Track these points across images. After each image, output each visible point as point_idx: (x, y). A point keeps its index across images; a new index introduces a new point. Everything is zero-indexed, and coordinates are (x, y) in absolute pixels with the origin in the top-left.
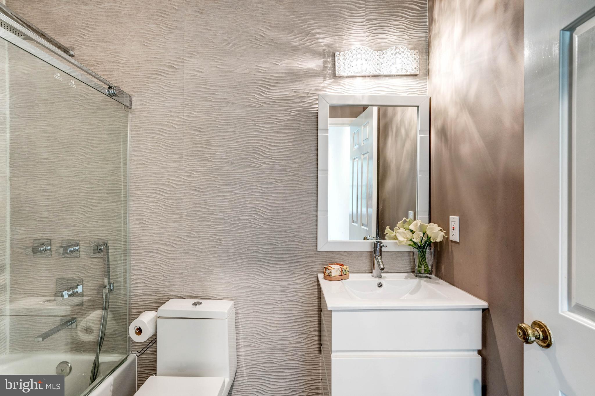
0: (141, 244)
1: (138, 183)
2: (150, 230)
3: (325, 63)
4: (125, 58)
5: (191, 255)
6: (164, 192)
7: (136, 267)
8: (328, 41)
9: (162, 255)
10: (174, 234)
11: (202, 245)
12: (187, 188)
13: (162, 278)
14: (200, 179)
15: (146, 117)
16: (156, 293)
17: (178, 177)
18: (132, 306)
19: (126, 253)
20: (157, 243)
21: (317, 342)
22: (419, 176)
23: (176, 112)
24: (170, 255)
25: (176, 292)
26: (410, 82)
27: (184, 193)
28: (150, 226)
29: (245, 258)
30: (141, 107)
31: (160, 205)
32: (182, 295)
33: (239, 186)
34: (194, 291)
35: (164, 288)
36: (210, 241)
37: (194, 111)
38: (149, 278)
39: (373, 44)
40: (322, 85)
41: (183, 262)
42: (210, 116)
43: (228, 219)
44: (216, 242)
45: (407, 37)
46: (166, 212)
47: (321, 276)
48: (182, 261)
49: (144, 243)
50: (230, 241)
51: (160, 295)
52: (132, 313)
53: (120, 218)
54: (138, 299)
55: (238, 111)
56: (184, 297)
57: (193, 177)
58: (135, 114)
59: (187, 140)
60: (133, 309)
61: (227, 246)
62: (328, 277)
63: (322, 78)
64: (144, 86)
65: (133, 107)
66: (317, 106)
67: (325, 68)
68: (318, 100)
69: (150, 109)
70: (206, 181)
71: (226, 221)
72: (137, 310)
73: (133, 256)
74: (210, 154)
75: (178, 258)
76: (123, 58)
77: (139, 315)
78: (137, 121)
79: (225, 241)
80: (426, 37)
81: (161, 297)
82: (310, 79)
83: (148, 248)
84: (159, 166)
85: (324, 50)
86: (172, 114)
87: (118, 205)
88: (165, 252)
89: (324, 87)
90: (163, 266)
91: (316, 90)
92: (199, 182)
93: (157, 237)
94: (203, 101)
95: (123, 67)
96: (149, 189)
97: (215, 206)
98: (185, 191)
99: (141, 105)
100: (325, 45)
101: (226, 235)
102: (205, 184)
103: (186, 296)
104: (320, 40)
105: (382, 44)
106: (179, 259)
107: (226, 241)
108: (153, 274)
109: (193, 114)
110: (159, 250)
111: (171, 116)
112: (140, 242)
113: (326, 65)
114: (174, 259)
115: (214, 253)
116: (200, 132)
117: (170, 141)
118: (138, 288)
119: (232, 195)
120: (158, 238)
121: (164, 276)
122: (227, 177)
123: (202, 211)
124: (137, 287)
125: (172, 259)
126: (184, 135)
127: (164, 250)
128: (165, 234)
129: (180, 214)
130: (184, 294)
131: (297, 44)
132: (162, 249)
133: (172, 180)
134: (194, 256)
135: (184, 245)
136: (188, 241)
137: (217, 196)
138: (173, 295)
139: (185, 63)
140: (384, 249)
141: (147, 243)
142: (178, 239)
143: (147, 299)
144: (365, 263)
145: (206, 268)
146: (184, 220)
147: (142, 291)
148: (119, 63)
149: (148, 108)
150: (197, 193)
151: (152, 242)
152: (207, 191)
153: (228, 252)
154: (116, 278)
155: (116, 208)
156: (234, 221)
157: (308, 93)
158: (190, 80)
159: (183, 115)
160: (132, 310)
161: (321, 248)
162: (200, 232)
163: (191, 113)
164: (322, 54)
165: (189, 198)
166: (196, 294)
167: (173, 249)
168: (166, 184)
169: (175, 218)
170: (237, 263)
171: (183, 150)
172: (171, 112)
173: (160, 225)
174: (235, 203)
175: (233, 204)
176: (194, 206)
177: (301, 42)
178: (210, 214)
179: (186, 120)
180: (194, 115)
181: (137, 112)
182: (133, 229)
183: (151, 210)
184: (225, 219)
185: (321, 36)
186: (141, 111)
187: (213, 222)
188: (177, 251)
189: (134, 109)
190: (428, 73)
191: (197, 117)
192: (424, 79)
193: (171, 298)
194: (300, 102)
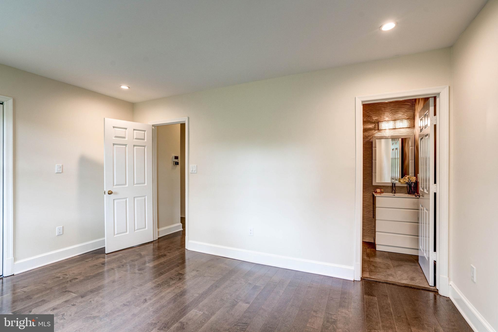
3: (375, 125)
8: (376, 118)
21: (372, 213)
22: (410, 161)
26: (408, 130)
39: (393, 118)
40: (374, 133)
45: (406, 115)
47: (374, 193)
62: (376, 192)
63: (374, 131)
66: (372, 139)
67: (375, 127)
68: (372, 137)
80: (414, 114)
82: (370, 131)
85: (375, 121)
89: (375, 133)
91: (372, 134)
100: (375, 120)
104: (373, 118)
105: (396, 118)
113: (376, 126)
131: (365, 120)
140: (396, 185)
144: (390, 190)
157: (369, 136)
161: (374, 184)
164: (374, 123)
177: (367, 119)
185: (374, 117)
190: (414, 126)
192: (413, 128)
194: (366, 139)
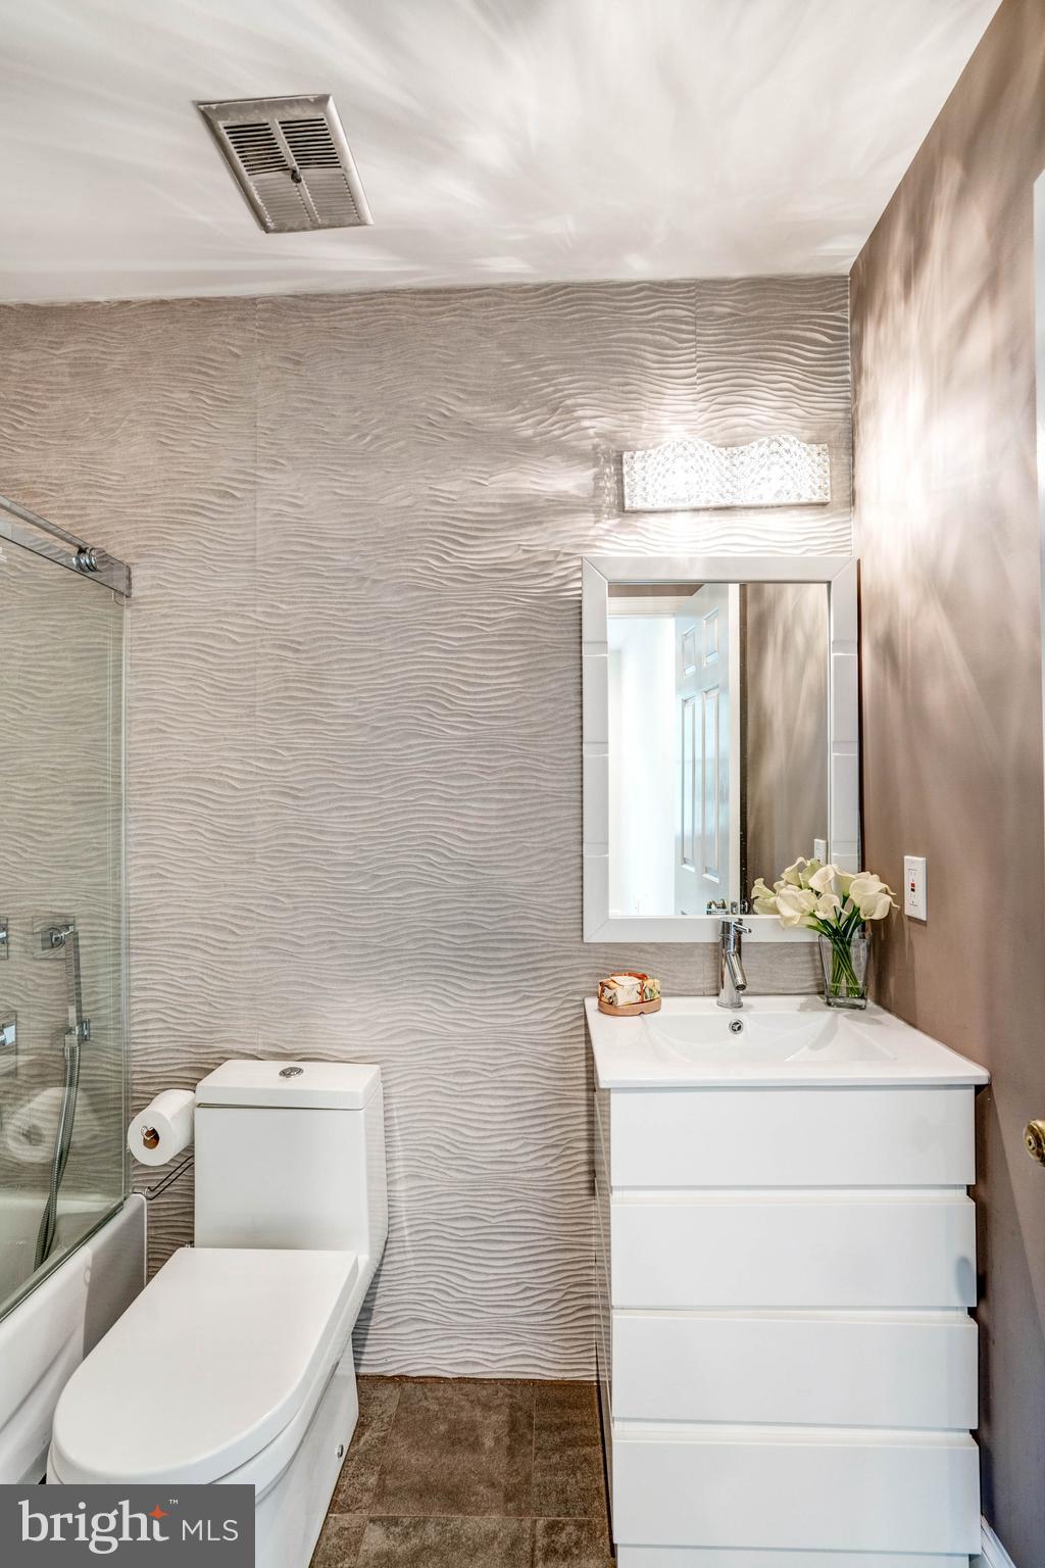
0: (155, 925)
1: (147, 777)
2: (176, 891)
3: (597, 478)
4: (116, 474)
5: (276, 954)
6: (208, 799)
7: (145, 982)
8: (605, 424)
9: (206, 952)
10: (235, 901)
11: (302, 929)
12: (264, 789)
13: (207, 1008)
14: (297, 767)
15: (164, 616)
16: (191, 1046)
17: (242, 762)
18: (135, 1076)
19: (119, 948)
20: (192, 925)
21: (584, 1168)
22: (833, 754)
23: (238, 605)
24: (226, 953)
25: (241, 1043)
26: (808, 521)
27: (259, 800)
28: (176, 882)
29: (406, 961)
30: (154, 592)
31: (201, 831)
32: (254, 1050)
33: (392, 783)
34: (284, 1041)
35: (211, 1033)
36: (321, 919)
37: (281, 602)
38: (174, 1009)
39: (715, 430)
40: (592, 532)
41: (255, 971)
42: (320, 613)
43: (364, 865)
44: (334, 920)
45: (800, 412)
46: (216, 849)
47: (592, 1004)
48: (254, 966)
49: (162, 925)
50: (370, 917)
51: (201, 1051)
52: (135, 1095)
53: (104, 863)
54: (147, 1060)
55: (388, 599)
56: (259, 1056)
57: (280, 762)
58: (139, 610)
59: (265, 672)
60: (137, 1084)
61: (363, 930)
62: (609, 1006)
63: (591, 517)
64: (162, 542)
65: (135, 593)
66: (578, 584)
67: (598, 490)
68: (580, 569)
69: (174, 598)
70: (311, 772)
71: (359, 869)
72: (146, 1088)
73: (137, 954)
74: (321, 705)
75: (244, 959)
76: (111, 474)
77: (152, 1099)
78: (145, 627)
79: (356, 918)
80: (846, 410)
81: (205, 1056)
82: (561, 519)
83: (172, 935)
84: (197, 735)
85: (596, 447)
86: (229, 608)
87: (99, 831)
88: (214, 946)
89: (597, 538)
90: (209, 980)
91: (578, 546)
92: (293, 775)
93: (194, 909)
94: (303, 575)
95: (110, 496)
96: (173, 793)
97: (333, 833)
98: (261, 797)
99: (152, 587)
100: (598, 435)
101: (362, 904)
102: (308, 780)
103: (263, 1052)
104: (586, 423)
105: (739, 429)
106: (249, 963)
107: (361, 918)
108: (183, 1000)
109: (278, 608)
110: (197, 941)
111: (226, 614)
112: (154, 921)
113: (602, 484)
114: (236, 963)
115: (332, 949)
116: (297, 651)
117: (224, 675)
118: (148, 1034)
119: (375, 805)
120: (197, 912)
121: (210, 1004)
122: (362, 762)
123: (303, 846)
124: (146, 1030)
125: (228, 963)
126: (258, 659)
127: (210, 941)
128: (213, 902)
129: (249, 853)
130: (260, 1048)
131: (530, 432)
132: (207, 937)
133: (230, 769)
134: (285, 955)
135: (259, 928)
136: (267, 920)
137: (337, 809)
138: (232, 1052)
139: (260, 484)
140: (745, 938)
141: (167, 924)
142: (245, 914)
143: (169, 1061)
144: (703, 976)
145: (313, 985)
146: (259, 866)
147: (157, 1040)
148: (100, 487)
149: (169, 594)
150: (289, 801)
151: (181, 921)
152: (314, 797)
153: (364, 946)
154: (97, 1009)
155: (95, 838)
156: (379, 869)
157: (557, 553)
158: (271, 526)
159: (254, 611)
160: (135, 1087)
161: (593, 935)
162: (297, 896)
163: (273, 606)
164: (592, 457)
165: (270, 814)
166: (289, 1048)
167: (233, 939)
168: (214, 780)
169: (236, 863)
170: (388, 973)
171: (254, 695)
172: (225, 603)
173: (200, 879)
174: (383, 825)
175: (376, 827)
176: (283, 832)
177: (540, 429)
178: (321, 852)
179: (261, 622)
180: (280, 612)
181: (143, 604)
182: (136, 890)
183: (179, 843)
184: (357, 865)
185: (589, 413)
186: (152, 603)
187: (329, 872)
188: (242, 942)
189: (135, 598)
190: (852, 500)
191: (290, 615)
192: (843, 514)
193: (227, 1059)
194: (537, 576)
